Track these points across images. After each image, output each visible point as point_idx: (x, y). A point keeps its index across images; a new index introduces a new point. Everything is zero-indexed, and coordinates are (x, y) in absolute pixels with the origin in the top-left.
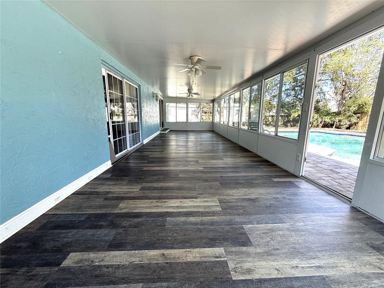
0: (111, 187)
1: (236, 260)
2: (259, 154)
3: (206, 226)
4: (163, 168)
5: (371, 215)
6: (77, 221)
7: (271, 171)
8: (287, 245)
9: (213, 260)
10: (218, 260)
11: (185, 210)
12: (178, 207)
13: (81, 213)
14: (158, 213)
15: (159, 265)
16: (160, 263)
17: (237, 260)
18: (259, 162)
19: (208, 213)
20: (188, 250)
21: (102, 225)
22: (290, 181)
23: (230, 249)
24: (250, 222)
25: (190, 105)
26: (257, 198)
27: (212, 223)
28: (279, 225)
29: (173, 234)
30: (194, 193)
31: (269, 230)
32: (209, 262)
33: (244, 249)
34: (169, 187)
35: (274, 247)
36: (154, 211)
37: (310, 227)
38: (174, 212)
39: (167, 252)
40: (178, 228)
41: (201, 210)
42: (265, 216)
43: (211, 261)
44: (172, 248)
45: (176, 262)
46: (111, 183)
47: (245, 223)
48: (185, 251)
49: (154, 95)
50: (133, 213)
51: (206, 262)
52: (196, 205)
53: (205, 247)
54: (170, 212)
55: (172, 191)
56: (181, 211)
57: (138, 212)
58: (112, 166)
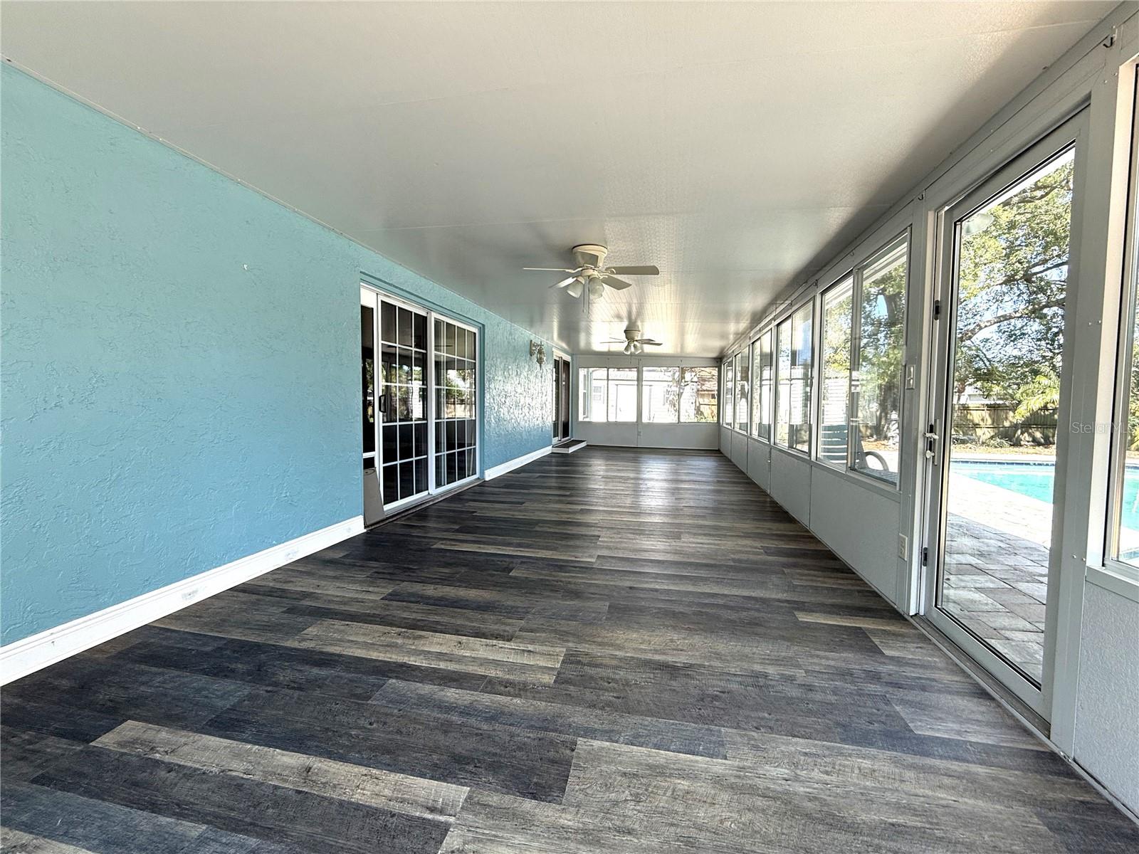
0: (323, 583)
1: (478, 830)
2: (816, 529)
3: (472, 721)
4: (484, 549)
6: (193, 652)
7: (816, 588)
8: (672, 825)
9: (418, 814)
10: (430, 816)
11: (452, 667)
12: (440, 656)
13: (216, 635)
14: (378, 664)
15: (278, 792)
16: (283, 788)
17: (481, 831)
18: (795, 556)
19: (507, 684)
20: (374, 771)
21: (233, 671)
22: (860, 628)
23: (488, 795)
24: (610, 735)
25: (647, 374)
26: (691, 666)
27: (495, 716)
28: (697, 762)
29: (371, 724)
30: (514, 625)
31: (650, 767)
32: (401, 816)
33: (528, 805)
34: (462, 600)
35: (623, 821)
36: (374, 655)
37: (802, 789)
38: (418, 668)
39: (318, 763)
40: (396, 711)
41: (492, 673)
42: (673, 724)
43: (407, 816)
44: (343, 759)
45: (322, 794)
46: (331, 573)
47: (590, 733)
48: (365, 772)
49: (534, 348)
50: (322, 653)
51: (393, 815)
52: (491, 658)
53: (423, 776)
54: (410, 667)
55: (459, 610)
56: (441, 667)
57: (335, 652)
58: (365, 531)
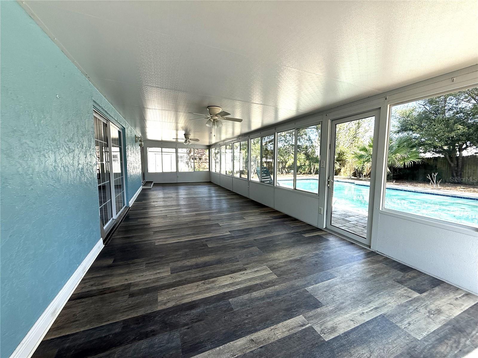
0: (127, 277)
1: (318, 323)
2: (277, 208)
3: (274, 298)
4: (181, 239)
5: (386, 256)
6: (111, 336)
7: (297, 226)
8: (347, 296)
9: (300, 329)
10: (304, 328)
11: (242, 286)
12: (232, 284)
13: (108, 323)
14: (215, 297)
15: (255, 352)
16: (254, 350)
17: (319, 322)
18: (280, 218)
19: (267, 283)
20: (272, 327)
21: (153, 331)
22: (318, 235)
23: (308, 314)
24: (310, 284)
26: (301, 258)
27: (278, 294)
28: (333, 281)
29: (247, 316)
30: (240, 265)
31: (327, 286)
32: (298, 332)
33: (319, 310)
34: (207, 262)
35: (339, 301)
36: (207, 295)
37: (354, 276)
38: (231, 292)
39: (254, 336)
40: (248, 308)
41: (258, 282)
42: (317, 274)
43: (299, 331)
44: (256, 331)
45: (269, 343)
46: (122, 272)
47: (305, 286)
48: (270, 329)
49: (137, 139)
50: (183, 304)
51: (296, 334)
52: (249, 278)
53: (286, 320)
54: (228, 292)
55: (212, 266)
56: (238, 288)
57: (189, 301)
58: (104, 246)
